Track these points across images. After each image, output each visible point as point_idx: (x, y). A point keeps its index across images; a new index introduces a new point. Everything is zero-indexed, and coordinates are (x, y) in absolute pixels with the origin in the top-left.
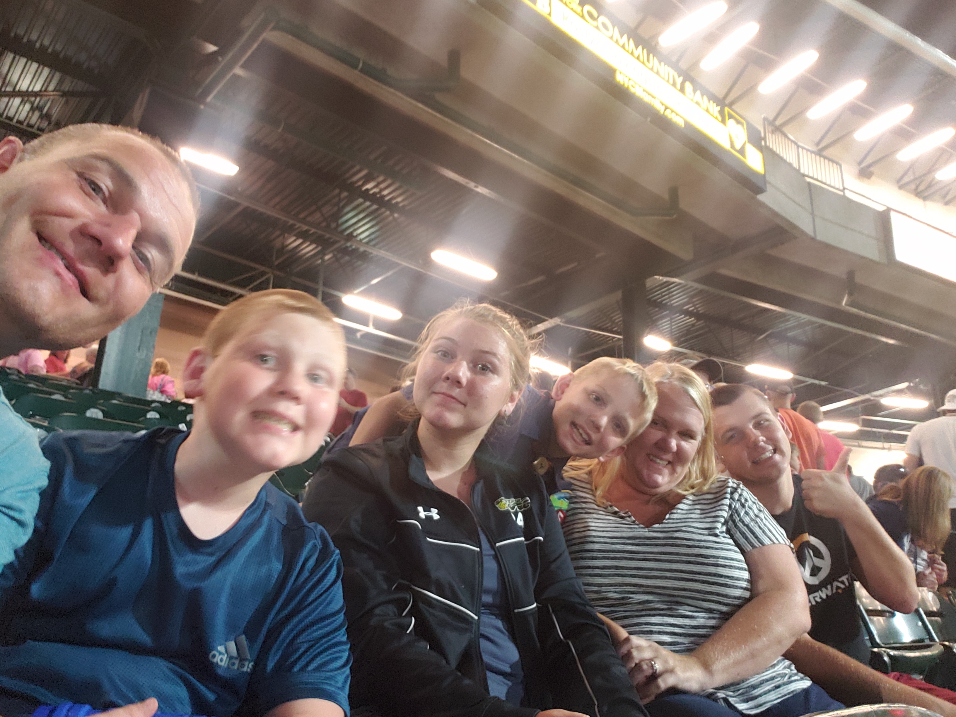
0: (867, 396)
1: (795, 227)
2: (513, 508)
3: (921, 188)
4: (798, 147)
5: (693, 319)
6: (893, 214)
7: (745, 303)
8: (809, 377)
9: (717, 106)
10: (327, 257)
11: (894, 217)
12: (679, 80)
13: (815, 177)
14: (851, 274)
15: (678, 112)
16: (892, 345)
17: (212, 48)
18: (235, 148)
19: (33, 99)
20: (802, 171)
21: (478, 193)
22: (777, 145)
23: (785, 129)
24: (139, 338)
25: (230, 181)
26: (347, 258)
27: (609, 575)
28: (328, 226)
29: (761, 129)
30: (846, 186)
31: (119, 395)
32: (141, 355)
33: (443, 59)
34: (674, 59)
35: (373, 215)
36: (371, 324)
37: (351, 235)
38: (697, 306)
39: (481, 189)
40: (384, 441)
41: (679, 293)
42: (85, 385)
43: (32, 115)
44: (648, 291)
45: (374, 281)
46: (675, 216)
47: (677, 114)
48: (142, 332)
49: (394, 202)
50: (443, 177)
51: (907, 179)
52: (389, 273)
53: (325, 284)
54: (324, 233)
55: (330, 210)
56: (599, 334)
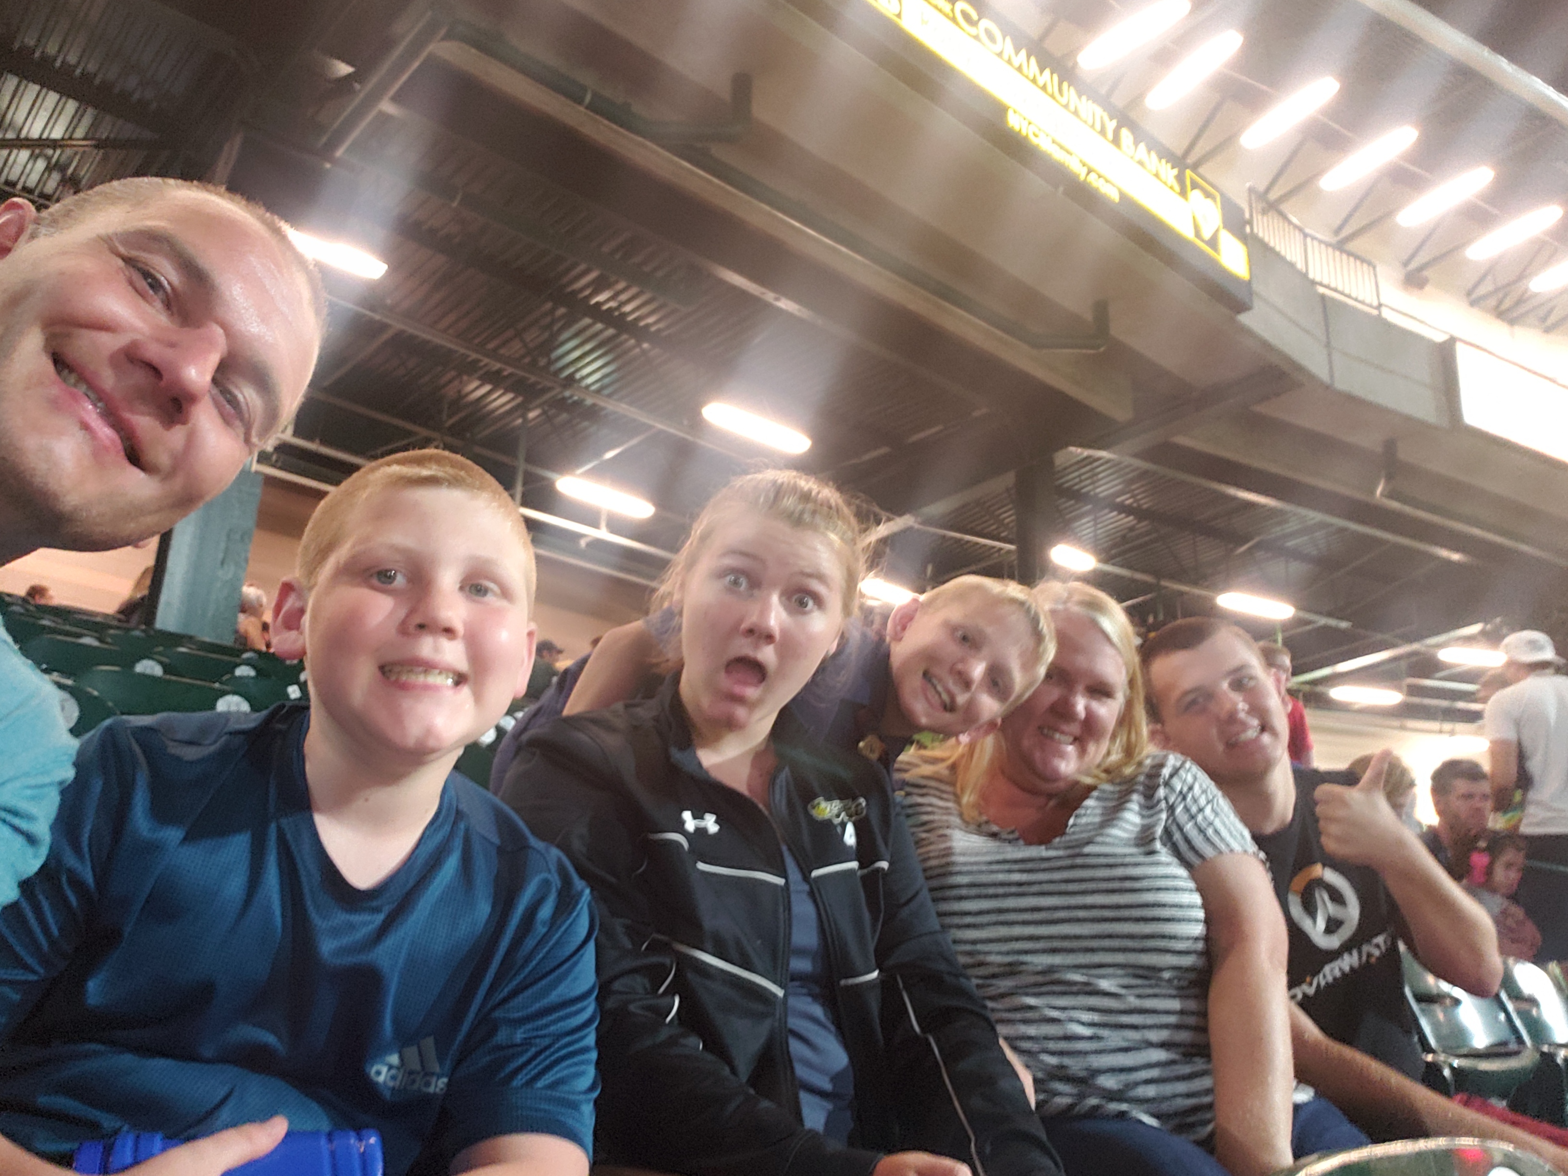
0: (1415, 646)
1: (1299, 368)
2: (838, 816)
3: (1504, 307)
4: (1306, 236)
5: (1131, 518)
6: (1459, 348)
7: (1215, 491)
8: (1320, 614)
9: (1173, 168)
10: (532, 415)
11: (1461, 350)
12: (1111, 125)
13: (1333, 285)
14: (1390, 446)
15: (1109, 178)
16: (1457, 562)
17: (344, 69)
18: (381, 234)
19: (50, 152)
20: (1311, 276)
21: (780, 311)
22: (1271, 233)
23: (1284, 207)
24: (223, 545)
25: (373, 287)
26: (564, 416)
27: (989, 924)
28: (534, 362)
29: (1245, 206)
30: (1382, 301)
31: (190, 638)
32: (227, 573)
33: (723, 88)
34: (1103, 91)
35: (607, 345)
36: (603, 524)
37: (571, 377)
38: (1139, 497)
39: (785, 304)
40: (627, 706)
41: (1109, 475)
42: (134, 622)
43: (47, 179)
44: (1059, 472)
45: (610, 455)
46: (1102, 349)
47: (1107, 181)
48: (228, 536)
49: (642, 324)
50: (722, 282)
51: (1482, 290)
52: (634, 442)
53: (529, 460)
54: (527, 375)
55: (538, 337)
56: (977, 544)
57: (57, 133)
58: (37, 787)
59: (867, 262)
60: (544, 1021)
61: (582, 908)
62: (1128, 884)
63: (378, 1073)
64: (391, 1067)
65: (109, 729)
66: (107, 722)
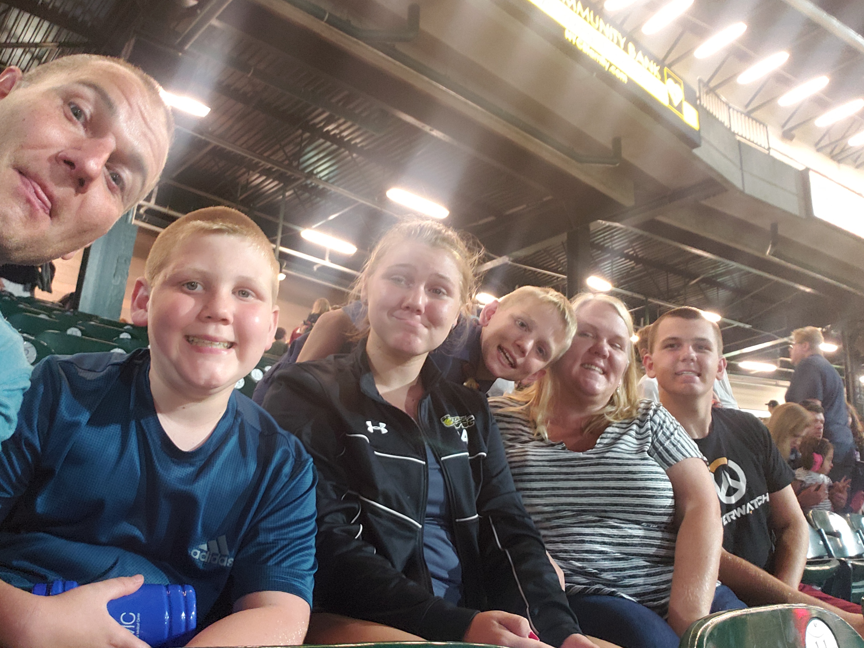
0: (785, 340)
1: (727, 181)
2: (458, 425)
3: (836, 152)
4: (729, 108)
5: (633, 262)
6: (811, 174)
7: (680, 249)
8: (735, 320)
9: (657, 66)
10: (287, 194)
12: (623, 41)
13: (744, 136)
14: (774, 227)
15: (622, 70)
16: (809, 293)
17: (192, 2)
18: (207, 91)
19: (33, 49)
20: (733, 130)
21: (433, 136)
22: (711, 105)
23: (718, 91)
24: (115, 266)
25: (203, 122)
26: (307, 195)
27: (546, 496)
28: (290, 164)
29: (697, 89)
30: (770, 146)
31: (97, 317)
32: (116, 282)
33: (403, 13)
34: (618, 22)
35: (332, 154)
36: (327, 258)
37: (311, 172)
38: (637, 250)
39: (436, 133)
40: (335, 357)
41: (620, 237)
42: (67, 307)
44: (592, 234)
45: (332, 217)
46: (617, 165)
48: (118, 260)
49: (353, 142)
50: (400, 120)
51: (823, 143)
52: (346, 210)
53: (285, 219)
54: (286, 171)
55: (292, 149)
56: (545, 274)
57: (38, 40)
58: (10, 390)
59: (483, 110)
60: (286, 531)
61: (308, 469)
62: (630, 476)
63: (196, 554)
64: (202, 551)
65: (48, 361)
66: (47, 358)
